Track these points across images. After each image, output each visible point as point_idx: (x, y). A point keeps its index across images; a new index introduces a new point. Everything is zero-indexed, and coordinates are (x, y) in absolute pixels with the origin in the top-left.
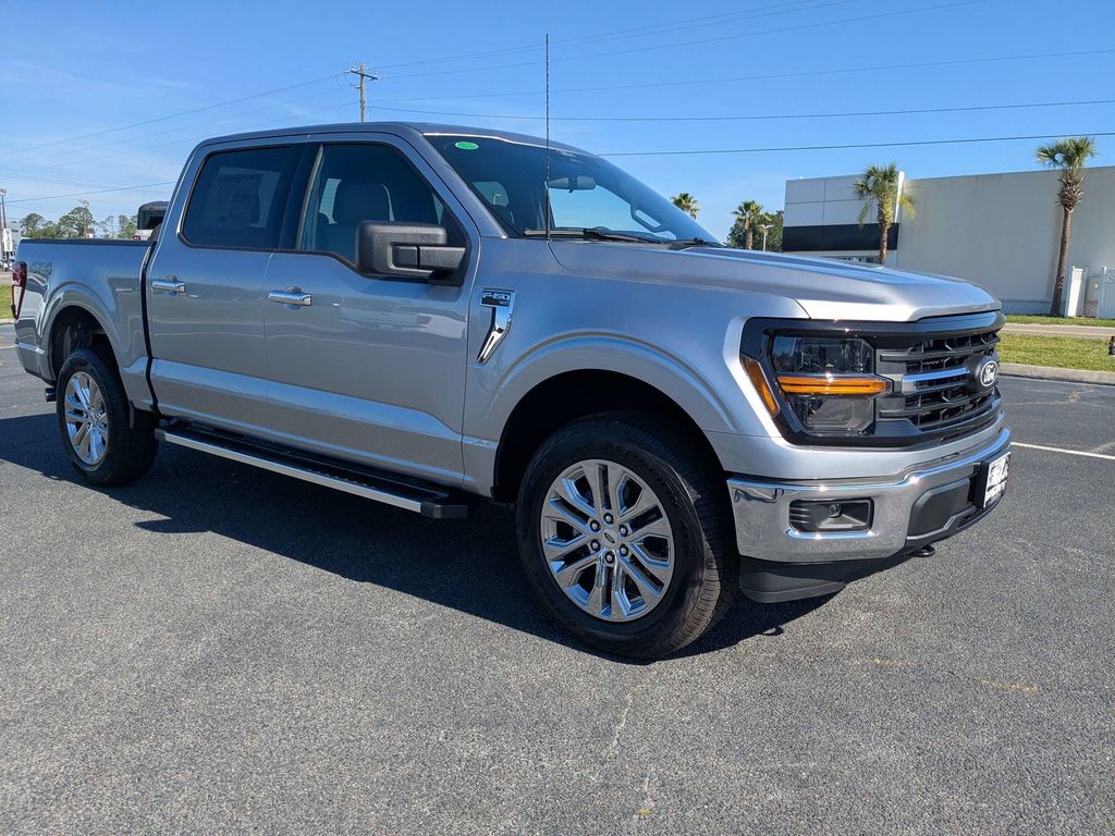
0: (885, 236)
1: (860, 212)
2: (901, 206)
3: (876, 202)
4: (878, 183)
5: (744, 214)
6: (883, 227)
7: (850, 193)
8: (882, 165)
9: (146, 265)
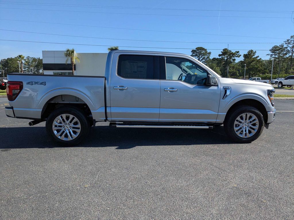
0: (73, 67)
1: (66, 61)
2: (75, 59)
3: (70, 58)
4: (70, 53)
5: (19, 59)
6: (73, 65)
7: (63, 55)
8: (71, 49)
9: (105, 84)
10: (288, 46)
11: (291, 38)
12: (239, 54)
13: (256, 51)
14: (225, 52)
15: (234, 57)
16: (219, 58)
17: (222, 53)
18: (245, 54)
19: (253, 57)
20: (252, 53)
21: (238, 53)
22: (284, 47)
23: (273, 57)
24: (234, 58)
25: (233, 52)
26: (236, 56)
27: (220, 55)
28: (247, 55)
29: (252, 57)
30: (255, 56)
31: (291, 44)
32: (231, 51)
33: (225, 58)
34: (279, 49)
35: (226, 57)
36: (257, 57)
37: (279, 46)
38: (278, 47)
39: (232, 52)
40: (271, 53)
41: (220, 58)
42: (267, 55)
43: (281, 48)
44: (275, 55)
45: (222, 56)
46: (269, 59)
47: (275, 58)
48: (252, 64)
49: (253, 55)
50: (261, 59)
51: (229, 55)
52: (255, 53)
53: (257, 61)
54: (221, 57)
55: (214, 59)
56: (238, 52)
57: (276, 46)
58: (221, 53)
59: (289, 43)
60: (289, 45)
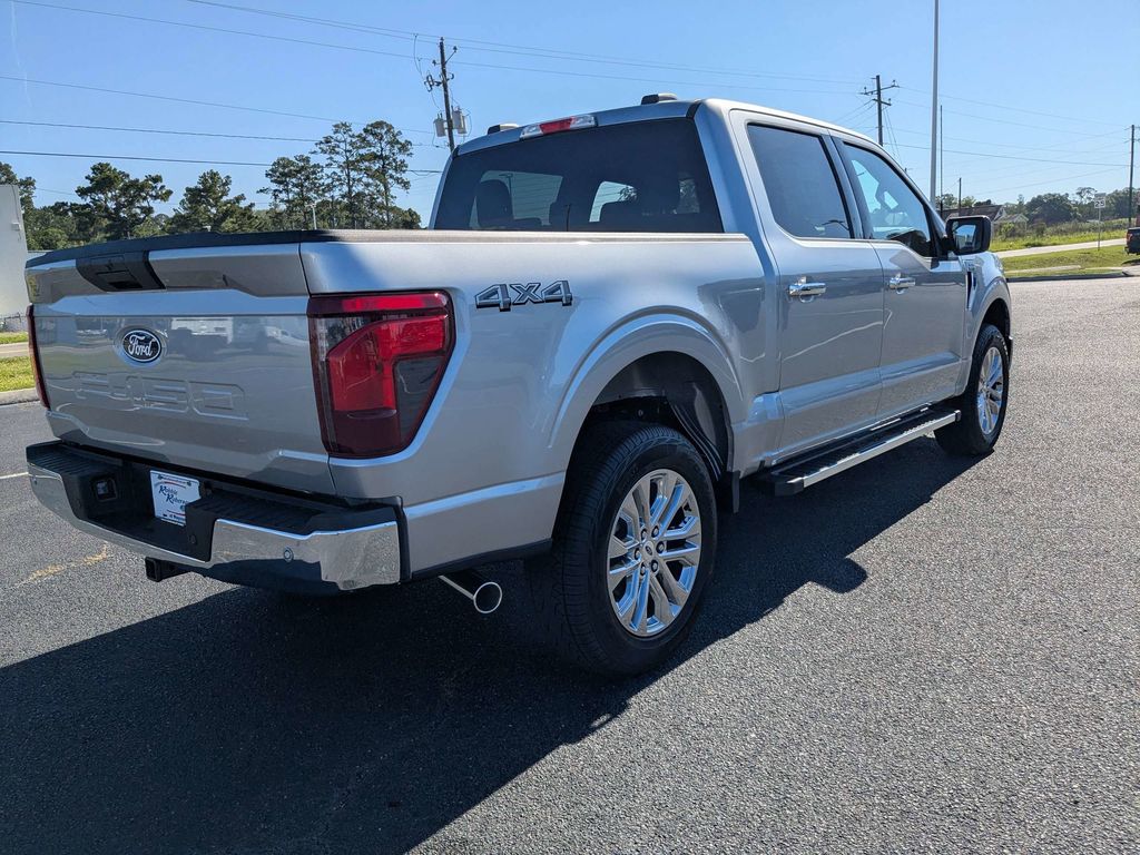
10: (331, 158)
11: (336, 132)
12: (163, 187)
13: (228, 177)
14: (103, 179)
15: (145, 199)
16: (80, 201)
17: (92, 180)
18: (192, 187)
19: (225, 199)
20: (214, 183)
21: (159, 185)
22: (312, 164)
23: (282, 201)
24: (145, 204)
25: (137, 180)
26: (151, 196)
27: (82, 192)
28: (200, 190)
29: (221, 197)
30: (231, 196)
31: (338, 153)
32: (128, 176)
33: (109, 205)
34: (299, 172)
35: (112, 199)
36: (238, 199)
37: (294, 160)
38: (293, 164)
39: (132, 178)
40: (274, 186)
41: (88, 205)
42: (261, 191)
43: (303, 168)
44: (287, 191)
45: (93, 195)
46: (268, 208)
47: (288, 201)
48: (223, 225)
49: (225, 193)
50: (252, 205)
51: (125, 190)
52: (226, 184)
53: (244, 215)
54: (88, 200)
55: (59, 209)
56: (157, 179)
57: (283, 159)
58: (87, 184)
59: (333, 151)
60: (336, 158)
